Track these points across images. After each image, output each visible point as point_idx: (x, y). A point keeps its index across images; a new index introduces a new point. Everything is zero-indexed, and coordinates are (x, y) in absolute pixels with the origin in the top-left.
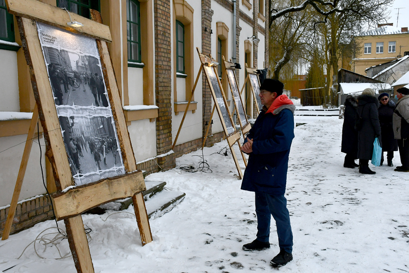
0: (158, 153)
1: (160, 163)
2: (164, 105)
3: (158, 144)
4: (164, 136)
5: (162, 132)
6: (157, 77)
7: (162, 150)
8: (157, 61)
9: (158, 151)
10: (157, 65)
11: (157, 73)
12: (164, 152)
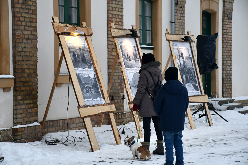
0: (15, 124)
1: (16, 134)
2: (26, 75)
3: (15, 114)
4: (24, 107)
5: (21, 102)
6: (14, 47)
7: (19, 120)
8: (14, 30)
9: (15, 122)
10: (14, 35)
11: (14, 42)
12: (28, 123)
